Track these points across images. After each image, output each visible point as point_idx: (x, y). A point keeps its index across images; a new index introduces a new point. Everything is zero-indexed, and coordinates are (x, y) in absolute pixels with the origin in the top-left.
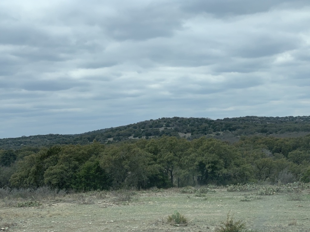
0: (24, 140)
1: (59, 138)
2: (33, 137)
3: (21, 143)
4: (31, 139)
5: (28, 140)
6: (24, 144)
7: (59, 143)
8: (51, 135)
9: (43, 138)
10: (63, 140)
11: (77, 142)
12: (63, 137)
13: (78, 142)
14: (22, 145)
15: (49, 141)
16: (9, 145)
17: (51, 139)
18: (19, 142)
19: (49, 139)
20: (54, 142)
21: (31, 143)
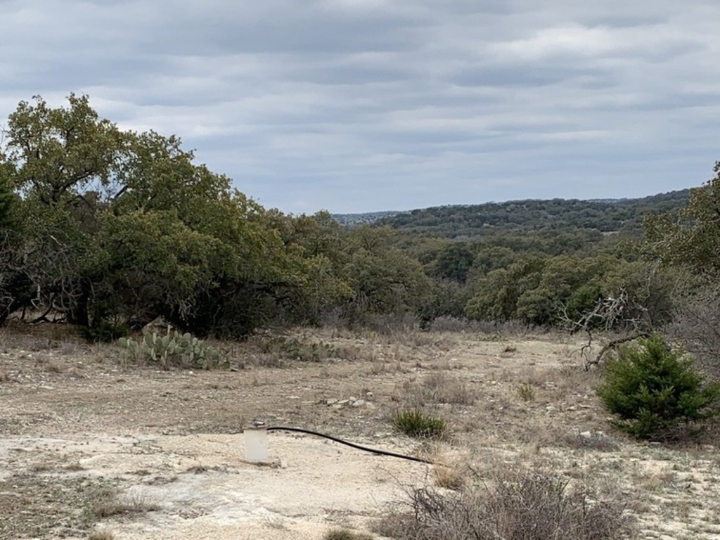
0: (492, 213)
1: (579, 209)
2: (512, 206)
3: (484, 219)
4: (507, 211)
5: (501, 213)
6: (490, 224)
7: (576, 224)
8: (558, 202)
9: (537, 208)
10: (588, 215)
11: (620, 223)
12: (588, 207)
13: (622, 222)
14: (485, 225)
15: (552, 216)
16: (456, 224)
17: (558, 213)
18: (479, 217)
19: (551, 213)
20: (564, 222)
21: (508, 222)
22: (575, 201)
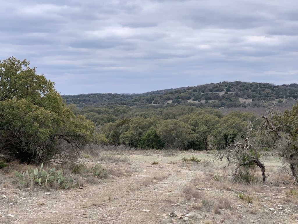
3: (80, 101)
4: (90, 98)
8: (110, 95)
12: (121, 97)
15: (107, 100)
17: (110, 99)
22: (116, 94)
